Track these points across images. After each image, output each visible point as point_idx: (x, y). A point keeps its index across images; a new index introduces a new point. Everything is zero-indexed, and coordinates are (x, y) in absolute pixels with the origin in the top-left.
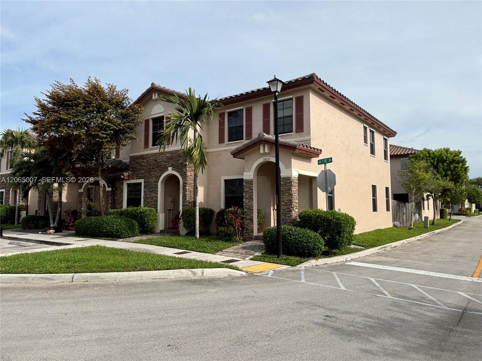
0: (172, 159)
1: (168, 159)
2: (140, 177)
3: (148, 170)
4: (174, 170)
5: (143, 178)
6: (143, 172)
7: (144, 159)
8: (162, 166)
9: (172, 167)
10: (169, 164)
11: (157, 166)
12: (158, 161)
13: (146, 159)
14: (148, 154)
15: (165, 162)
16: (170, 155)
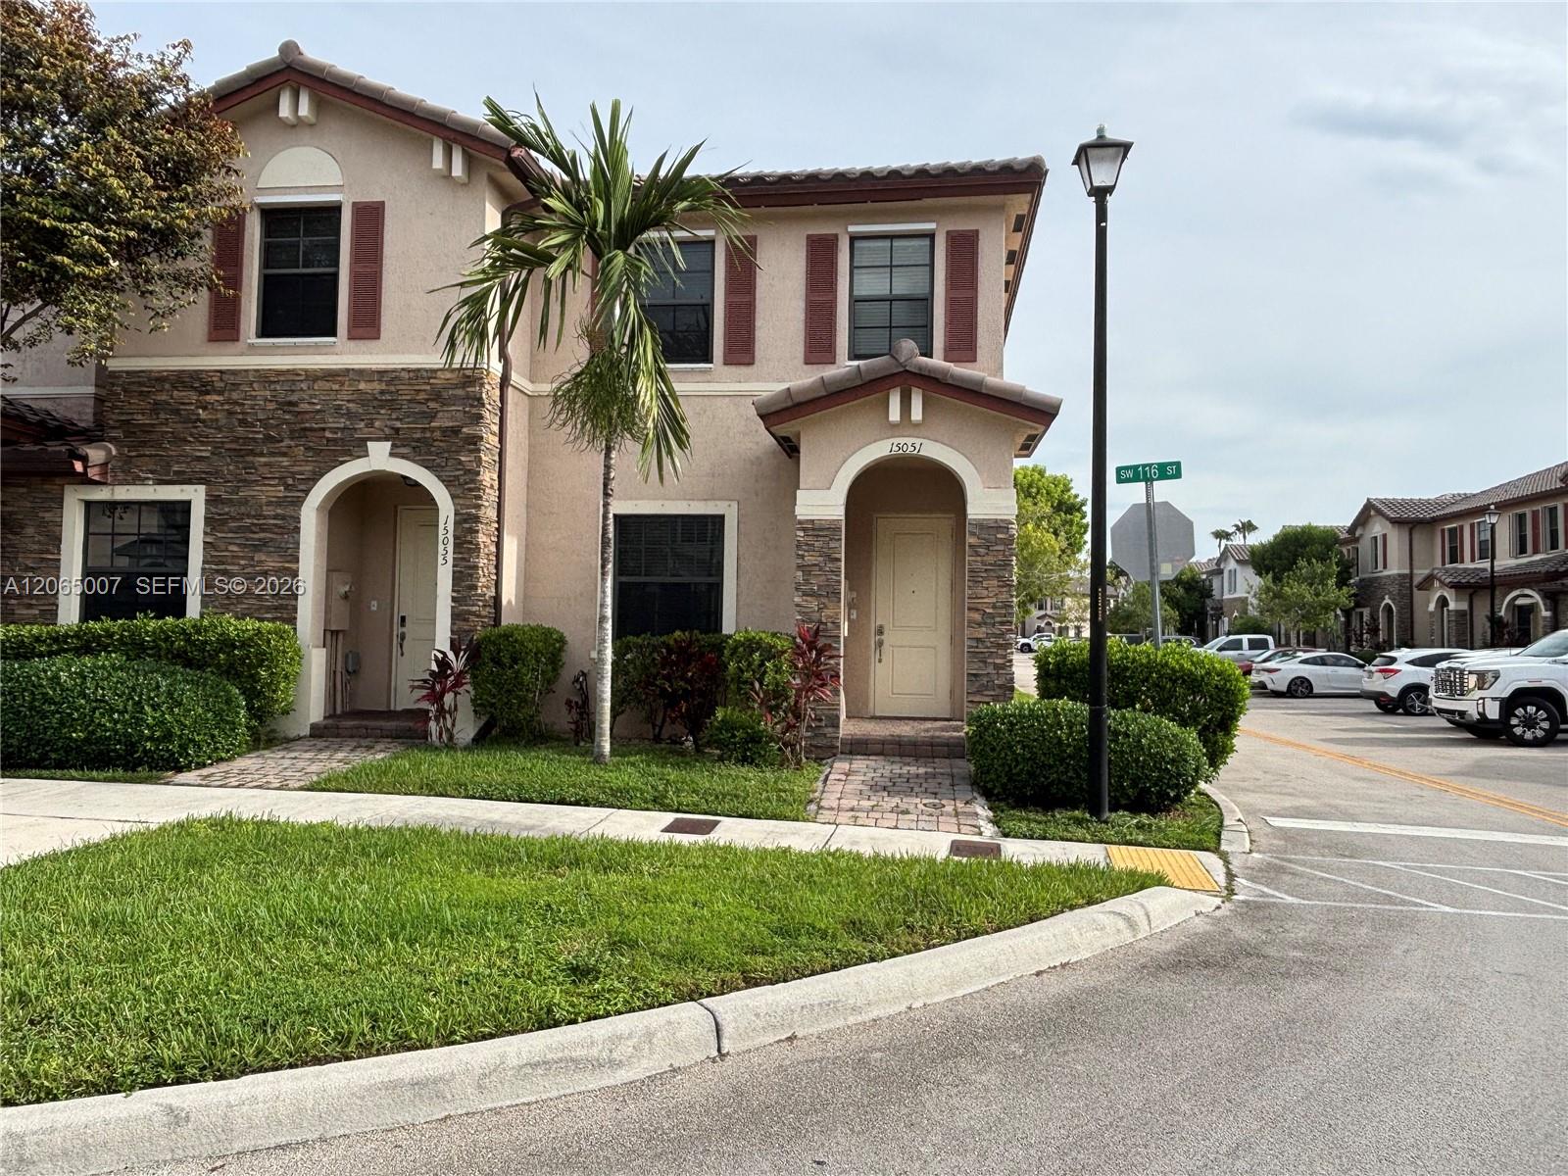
0: (392, 405)
1: (363, 403)
2: (176, 473)
3: (233, 446)
4: (403, 457)
5: (200, 481)
6: (205, 451)
7: (208, 393)
8: (328, 434)
9: (389, 444)
10: (370, 424)
11: (292, 431)
12: (304, 407)
13: (220, 393)
14: (234, 373)
15: (349, 415)
16: (377, 386)
